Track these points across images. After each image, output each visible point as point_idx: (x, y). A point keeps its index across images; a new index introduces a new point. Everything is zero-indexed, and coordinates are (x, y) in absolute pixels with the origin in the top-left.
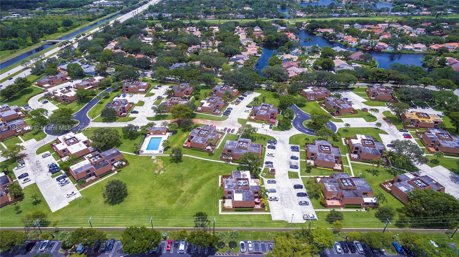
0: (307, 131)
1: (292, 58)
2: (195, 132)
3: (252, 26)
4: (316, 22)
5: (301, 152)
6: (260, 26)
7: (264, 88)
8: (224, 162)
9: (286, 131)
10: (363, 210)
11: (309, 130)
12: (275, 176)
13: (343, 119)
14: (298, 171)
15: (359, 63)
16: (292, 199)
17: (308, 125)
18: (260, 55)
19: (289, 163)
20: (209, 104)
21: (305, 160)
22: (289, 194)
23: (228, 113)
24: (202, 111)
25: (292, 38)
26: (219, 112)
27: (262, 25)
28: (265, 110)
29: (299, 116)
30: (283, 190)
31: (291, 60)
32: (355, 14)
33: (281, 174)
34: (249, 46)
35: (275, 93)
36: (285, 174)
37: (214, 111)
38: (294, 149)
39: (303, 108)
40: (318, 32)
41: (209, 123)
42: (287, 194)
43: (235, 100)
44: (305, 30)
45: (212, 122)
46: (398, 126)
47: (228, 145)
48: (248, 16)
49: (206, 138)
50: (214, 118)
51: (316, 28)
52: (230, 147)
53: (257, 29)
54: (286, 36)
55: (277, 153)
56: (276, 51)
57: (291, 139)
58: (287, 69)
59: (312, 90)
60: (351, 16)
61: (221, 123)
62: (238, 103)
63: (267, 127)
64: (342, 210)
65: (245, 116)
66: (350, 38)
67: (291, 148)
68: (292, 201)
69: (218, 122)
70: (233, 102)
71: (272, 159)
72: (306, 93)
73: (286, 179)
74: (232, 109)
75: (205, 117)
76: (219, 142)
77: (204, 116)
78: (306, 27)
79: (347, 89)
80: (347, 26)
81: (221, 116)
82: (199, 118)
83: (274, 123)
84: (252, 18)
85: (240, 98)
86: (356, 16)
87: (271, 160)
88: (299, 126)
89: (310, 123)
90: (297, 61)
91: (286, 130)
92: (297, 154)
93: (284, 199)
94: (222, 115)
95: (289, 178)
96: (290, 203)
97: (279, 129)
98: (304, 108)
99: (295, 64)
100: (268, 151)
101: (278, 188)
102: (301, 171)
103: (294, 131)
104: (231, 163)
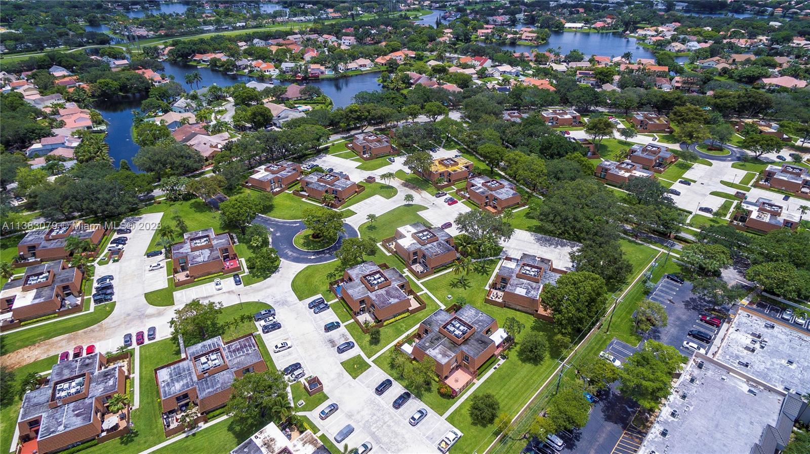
0: (313, 257)
1: (184, 119)
2: (36, 400)
3: (40, 67)
4: (184, 43)
5: (334, 307)
6: (63, 64)
7: (160, 197)
8: (184, 435)
9: (273, 275)
10: (502, 362)
11: (315, 253)
12: (325, 390)
13: (352, 208)
14: (356, 351)
15: (304, 103)
16: (392, 424)
17: (307, 244)
18: (103, 127)
19: (330, 345)
20: (34, 292)
21: (352, 321)
22: (379, 415)
23: (105, 292)
24: (21, 321)
25: (155, 80)
26: (79, 303)
27: (67, 61)
28: (202, 248)
29: (276, 231)
30: (362, 413)
31: (184, 124)
32: (241, 24)
33: (333, 380)
34: (61, 111)
35: (193, 201)
36: (339, 375)
37: (62, 306)
38: (318, 306)
39: (272, 213)
40: (199, 62)
41: (64, 345)
42: (375, 417)
43: (106, 251)
44: (169, 61)
45: (74, 339)
46: (429, 190)
47: (168, 384)
48: (16, 47)
49: (87, 401)
50: (71, 324)
51: (190, 54)
52: (178, 387)
53: (59, 72)
54: (141, 78)
55: (290, 334)
56: (137, 111)
57: (295, 287)
58: (188, 143)
59: (267, 173)
60: (235, 28)
61: (101, 329)
62: (120, 257)
63: (228, 283)
64: (478, 383)
65: (160, 281)
66: (262, 65)
67: (311, 308)
68: (395, 428)
69: (93, 331)
70: (101, 256)
71: (290, 354)
72: (259, 181)
73: (350, 385)
74: (111, 278)
75: (40, 335)
76: (132, 385)
77: (36, 333)
78: (168, 54)
79: (319, 152)
80: (243, 45)
81: (92, 310)
82: (21, 347)
83: (239, 269)
84: (28, 50)
85: (117, 241)
86: (243, 28)
87: (290, 357)
88: (290, 253)
89: (307, 237)
90: (197, 123)
91: (273, 272)
92: (329, 316)
93: (379, 434)
94: (93, 305)
95: (354, 378)
96: (396, 434)
97: (258, 277)
98: (276, 212)
99: (196, 128)
100: (271, 340)
101: (350, 416)
102: (361, 347)
103: (289, 269)
104: (203, 426)
